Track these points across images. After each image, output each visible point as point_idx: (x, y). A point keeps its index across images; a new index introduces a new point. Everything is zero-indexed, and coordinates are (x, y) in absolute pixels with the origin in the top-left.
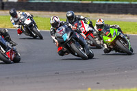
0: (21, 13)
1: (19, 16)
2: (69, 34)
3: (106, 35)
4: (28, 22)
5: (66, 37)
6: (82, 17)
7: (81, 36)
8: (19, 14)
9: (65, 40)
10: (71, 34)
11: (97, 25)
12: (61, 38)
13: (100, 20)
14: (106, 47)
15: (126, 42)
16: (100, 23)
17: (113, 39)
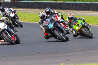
0: (8, 9)
1: (6, 11)
2: (53, 24)
3: (75, 25)
4: (12, 15)
5: (51, 26)
6: (56, 12)
7: (61, 25)
8: (6, 9)
9: (50, 28)
10: (54, 24)
11: (68, 18)
12: (47, 27)
13: (71, 14)
14: (74, 33)
15: (89, 29)
16: (70, 16)
17: (80, 27)
